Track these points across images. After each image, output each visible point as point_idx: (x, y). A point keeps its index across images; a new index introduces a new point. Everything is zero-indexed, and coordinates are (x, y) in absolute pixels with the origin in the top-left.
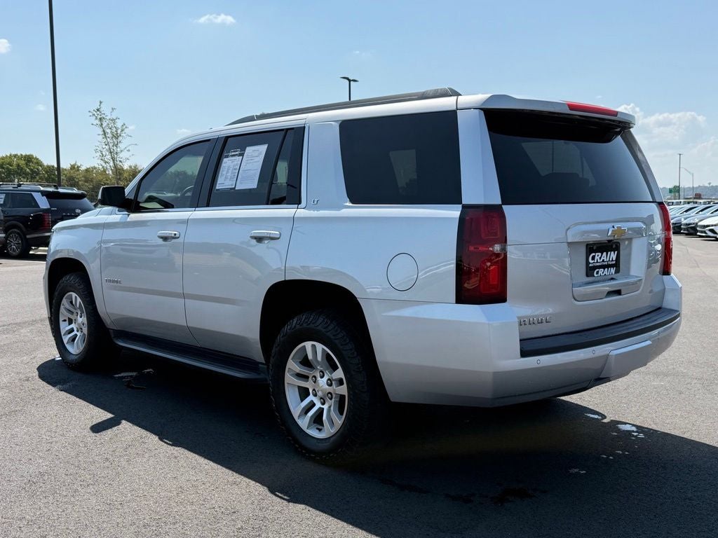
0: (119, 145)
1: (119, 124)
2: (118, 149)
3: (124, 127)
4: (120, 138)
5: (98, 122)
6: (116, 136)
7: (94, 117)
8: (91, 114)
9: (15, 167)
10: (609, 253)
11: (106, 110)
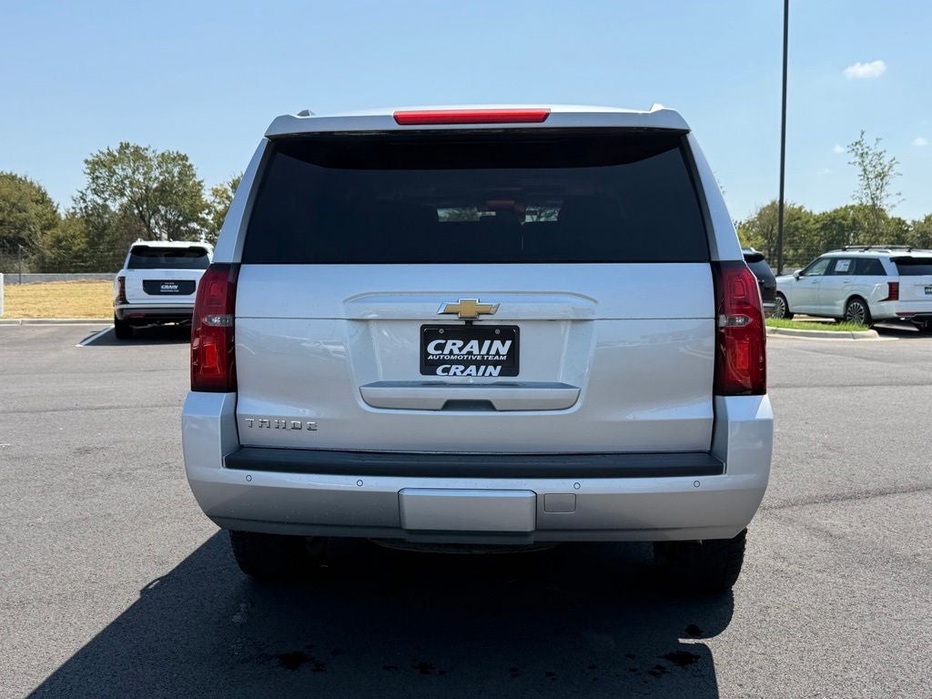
0: (886, 188)
1: (886, 161)
2: (883, 194)
3: (894, 162)
4: (887, 179)
5: (858, 159)
6: (881, 176)
7: (854, 153)
8: (850, 149)
9: (849, 222)
10: (487, 343)
11: (869, 141)
